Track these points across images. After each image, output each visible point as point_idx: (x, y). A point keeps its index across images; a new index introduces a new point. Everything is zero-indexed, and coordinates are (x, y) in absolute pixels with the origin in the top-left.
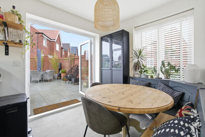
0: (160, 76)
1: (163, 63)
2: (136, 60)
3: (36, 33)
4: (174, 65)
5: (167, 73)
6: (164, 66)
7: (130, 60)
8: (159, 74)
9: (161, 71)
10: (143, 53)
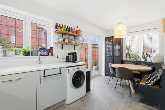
0: (141, 60)
1: (143, 53)
2: (127, 51)
3: (38, 28)
4: (149, 54)
5: (145, 58)
6: (144, 55)
7: (124, 51)
8: (140, 59)
9: (142, 57)
10: (131, 48)
